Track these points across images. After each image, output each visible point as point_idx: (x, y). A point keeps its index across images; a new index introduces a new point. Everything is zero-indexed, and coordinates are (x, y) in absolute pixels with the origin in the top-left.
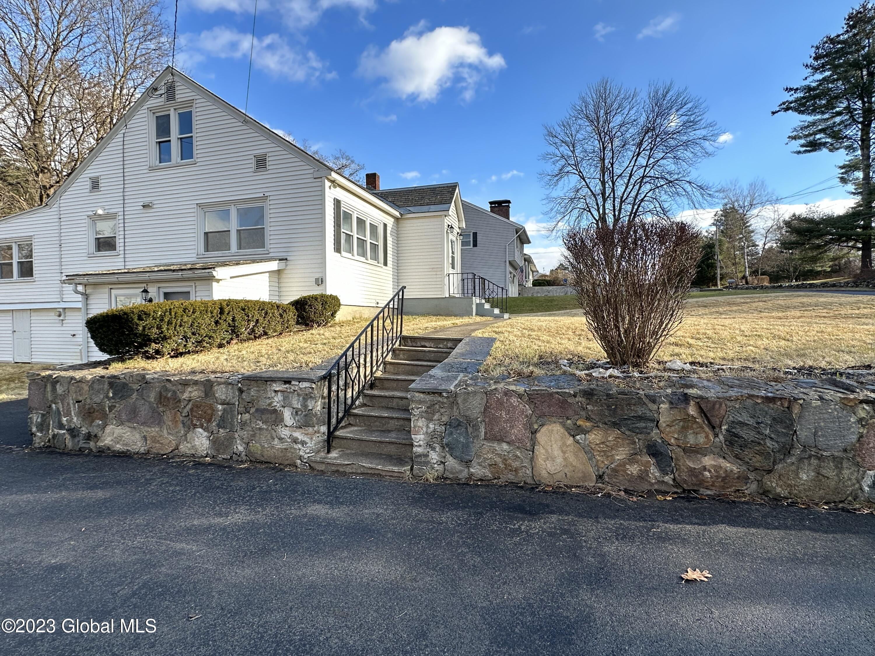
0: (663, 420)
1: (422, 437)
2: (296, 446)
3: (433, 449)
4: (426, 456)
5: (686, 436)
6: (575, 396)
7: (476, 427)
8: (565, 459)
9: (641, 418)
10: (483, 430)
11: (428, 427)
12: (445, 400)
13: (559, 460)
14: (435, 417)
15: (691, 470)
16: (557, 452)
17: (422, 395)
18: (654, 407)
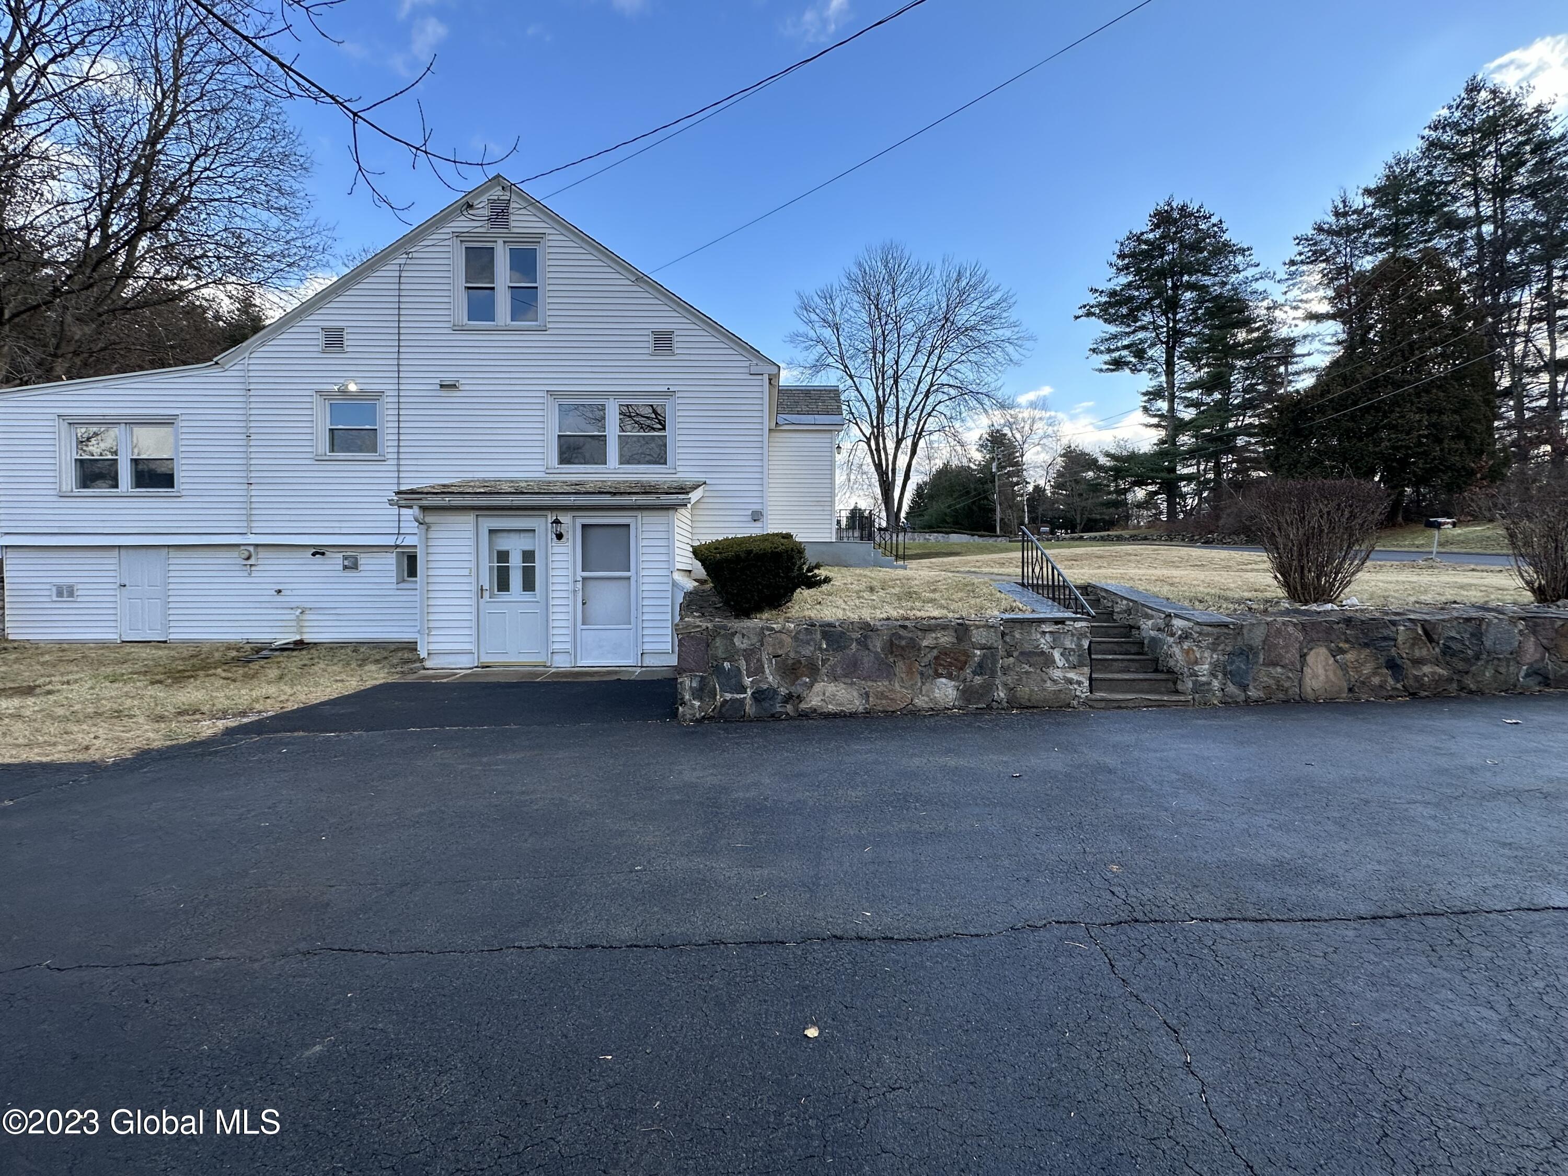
0: (1400, 639)
1: (1207, 666)
2: (1071, 687)
3: (1216, 677)
4: (1209, 684)
5: (1413, 651)
6: (1338, 623)
7: (1256, 655)
8: (1327, 676)
9: (1385, 639)
10: (1262, 656)
11: (1212, 657)
12: (1231, 632)
13: (1322, 678)
14: (1220, 648)
15: (1416, 677)
16: (1321, 671)
17: (1210, 628)
18: (1394, 629)
